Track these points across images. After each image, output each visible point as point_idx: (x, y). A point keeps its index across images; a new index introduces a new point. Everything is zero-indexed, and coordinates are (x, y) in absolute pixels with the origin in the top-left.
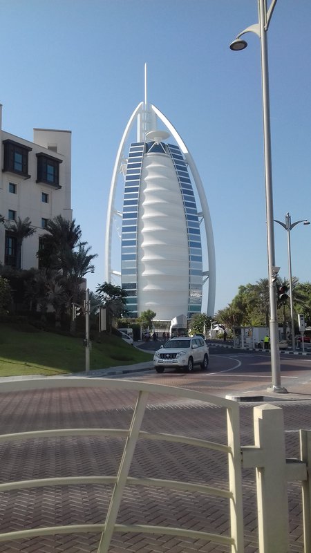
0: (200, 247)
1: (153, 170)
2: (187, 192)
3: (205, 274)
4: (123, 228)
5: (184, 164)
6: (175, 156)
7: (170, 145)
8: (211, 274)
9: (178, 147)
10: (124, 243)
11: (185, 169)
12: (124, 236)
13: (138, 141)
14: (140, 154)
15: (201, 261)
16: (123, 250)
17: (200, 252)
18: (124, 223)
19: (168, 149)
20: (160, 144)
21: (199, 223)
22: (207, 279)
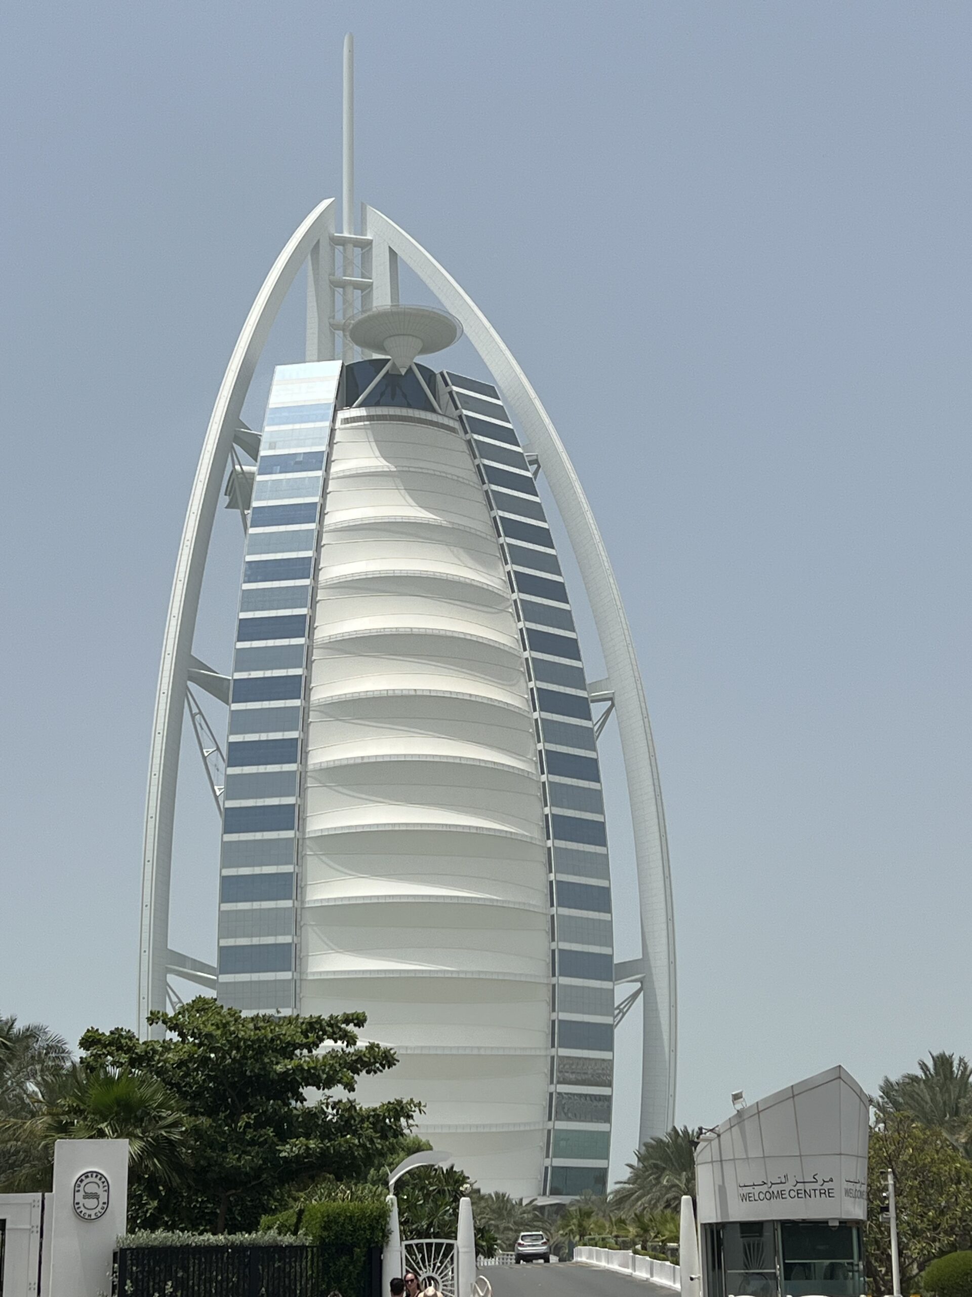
0: (601, 841)
3: (626, 970)
4: (232, 745)
5: (517, 460)
6: (477, 427)
7: (456, 379)
9: (491, 389)
10: (233, 820)
11: (529, 486)
12: (234, 787)
15: (607, 909)
16: (230, 855)
17: (600, 867)
18: (239, 723)
19: (451, 393)
20: (410, 370)
21: (596, 728)
22: (634, 996)
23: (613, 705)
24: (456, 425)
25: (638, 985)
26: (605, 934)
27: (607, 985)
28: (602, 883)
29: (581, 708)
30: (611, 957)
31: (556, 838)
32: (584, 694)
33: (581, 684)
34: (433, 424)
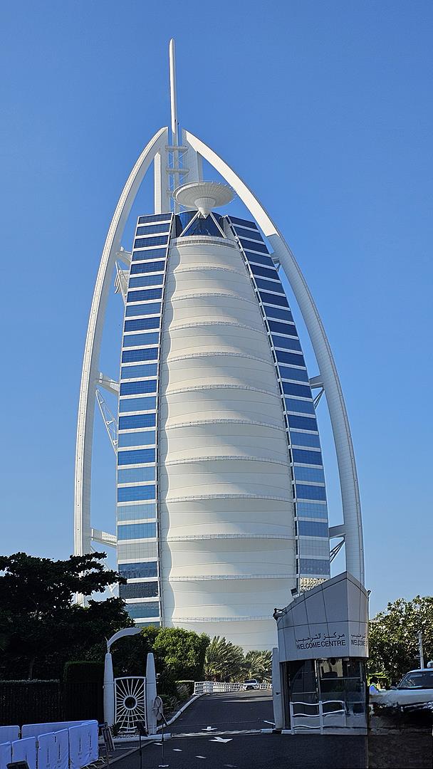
0: (319, 463)
1: (194, 275)
3: (334, 532)
4: (121, 418)
5: (269, 261)
6: (245, 244)
7: (234, 220)
8: (350, 533)
11: (274, 274)
12: (123, 440)
13: (158, 211)
14: (163, 240)
15: (323, 498)
18: (123, 406)
19: (231, 227)
20: (209, 216)
21: (314, 403)
22: (340, 545)
23: (323, 390)
24: (235, 244)
25: (342, 539)
26: (323, 511)
27: (325, 539)
28: (321, 485)
29: (306, 392)
31: (294, 461)
32: (307, 384)
33: (306, 379)
34: (221, 243)
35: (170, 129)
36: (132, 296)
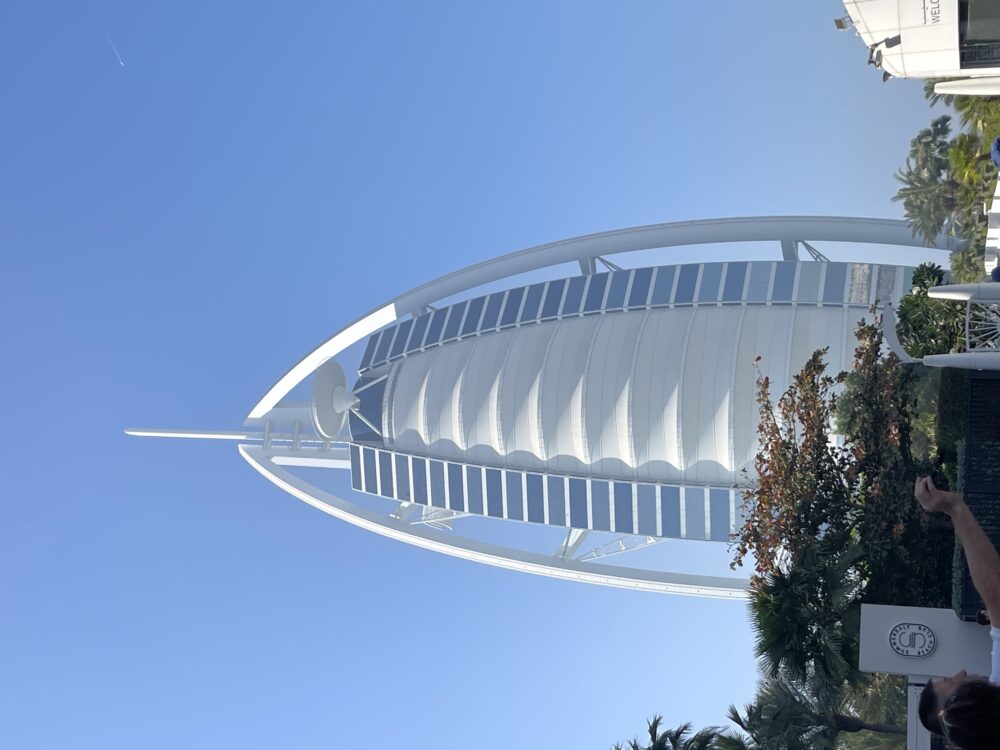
0: (696, 268)
1: (434, 419)
2: (512, 309)
3: (790, 253)
4: (618, 529)
5: (423, 320)
6: (398, 349)
7: (365, 363)
8: (792, 232)
9: (374, 337)
10: (672, 530)
11: (441, 313)
12: (647, 529)
13: (347, 465)
14: (385, 459)
15: (744, 264)
16: (696, 534)
17: (713, 268)
18: (601, 524)
19: (375, 367)
20: (358, 395)
21: (614, 270)
22: (808, 248)
23: (598, 257)
24: (397, 363)
25: (800, 244)
26: (763, 266)
27: (799, 266)
28: (725, 267)
29: (599, 280)
30: (779, 263)
31: (691, 300)
32: (589, 278)
33: (582, 280)
34: (395, 381)
35: (242, 442)
36: (457, 505)
